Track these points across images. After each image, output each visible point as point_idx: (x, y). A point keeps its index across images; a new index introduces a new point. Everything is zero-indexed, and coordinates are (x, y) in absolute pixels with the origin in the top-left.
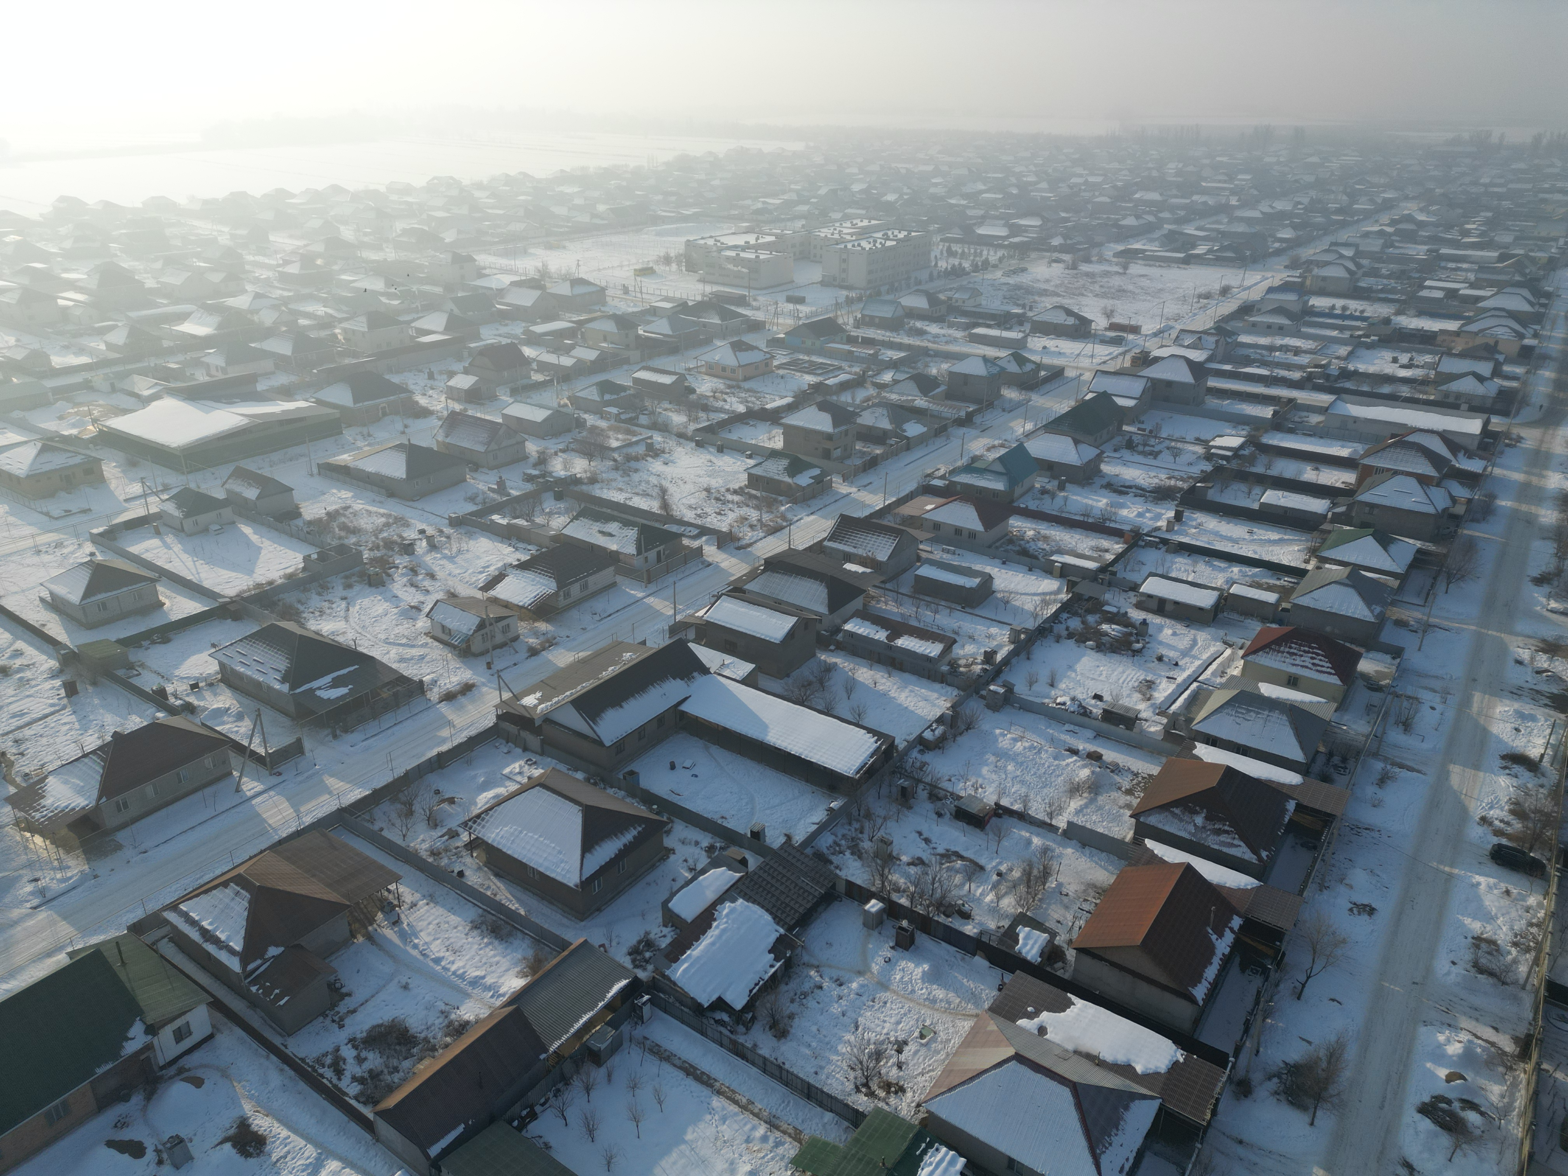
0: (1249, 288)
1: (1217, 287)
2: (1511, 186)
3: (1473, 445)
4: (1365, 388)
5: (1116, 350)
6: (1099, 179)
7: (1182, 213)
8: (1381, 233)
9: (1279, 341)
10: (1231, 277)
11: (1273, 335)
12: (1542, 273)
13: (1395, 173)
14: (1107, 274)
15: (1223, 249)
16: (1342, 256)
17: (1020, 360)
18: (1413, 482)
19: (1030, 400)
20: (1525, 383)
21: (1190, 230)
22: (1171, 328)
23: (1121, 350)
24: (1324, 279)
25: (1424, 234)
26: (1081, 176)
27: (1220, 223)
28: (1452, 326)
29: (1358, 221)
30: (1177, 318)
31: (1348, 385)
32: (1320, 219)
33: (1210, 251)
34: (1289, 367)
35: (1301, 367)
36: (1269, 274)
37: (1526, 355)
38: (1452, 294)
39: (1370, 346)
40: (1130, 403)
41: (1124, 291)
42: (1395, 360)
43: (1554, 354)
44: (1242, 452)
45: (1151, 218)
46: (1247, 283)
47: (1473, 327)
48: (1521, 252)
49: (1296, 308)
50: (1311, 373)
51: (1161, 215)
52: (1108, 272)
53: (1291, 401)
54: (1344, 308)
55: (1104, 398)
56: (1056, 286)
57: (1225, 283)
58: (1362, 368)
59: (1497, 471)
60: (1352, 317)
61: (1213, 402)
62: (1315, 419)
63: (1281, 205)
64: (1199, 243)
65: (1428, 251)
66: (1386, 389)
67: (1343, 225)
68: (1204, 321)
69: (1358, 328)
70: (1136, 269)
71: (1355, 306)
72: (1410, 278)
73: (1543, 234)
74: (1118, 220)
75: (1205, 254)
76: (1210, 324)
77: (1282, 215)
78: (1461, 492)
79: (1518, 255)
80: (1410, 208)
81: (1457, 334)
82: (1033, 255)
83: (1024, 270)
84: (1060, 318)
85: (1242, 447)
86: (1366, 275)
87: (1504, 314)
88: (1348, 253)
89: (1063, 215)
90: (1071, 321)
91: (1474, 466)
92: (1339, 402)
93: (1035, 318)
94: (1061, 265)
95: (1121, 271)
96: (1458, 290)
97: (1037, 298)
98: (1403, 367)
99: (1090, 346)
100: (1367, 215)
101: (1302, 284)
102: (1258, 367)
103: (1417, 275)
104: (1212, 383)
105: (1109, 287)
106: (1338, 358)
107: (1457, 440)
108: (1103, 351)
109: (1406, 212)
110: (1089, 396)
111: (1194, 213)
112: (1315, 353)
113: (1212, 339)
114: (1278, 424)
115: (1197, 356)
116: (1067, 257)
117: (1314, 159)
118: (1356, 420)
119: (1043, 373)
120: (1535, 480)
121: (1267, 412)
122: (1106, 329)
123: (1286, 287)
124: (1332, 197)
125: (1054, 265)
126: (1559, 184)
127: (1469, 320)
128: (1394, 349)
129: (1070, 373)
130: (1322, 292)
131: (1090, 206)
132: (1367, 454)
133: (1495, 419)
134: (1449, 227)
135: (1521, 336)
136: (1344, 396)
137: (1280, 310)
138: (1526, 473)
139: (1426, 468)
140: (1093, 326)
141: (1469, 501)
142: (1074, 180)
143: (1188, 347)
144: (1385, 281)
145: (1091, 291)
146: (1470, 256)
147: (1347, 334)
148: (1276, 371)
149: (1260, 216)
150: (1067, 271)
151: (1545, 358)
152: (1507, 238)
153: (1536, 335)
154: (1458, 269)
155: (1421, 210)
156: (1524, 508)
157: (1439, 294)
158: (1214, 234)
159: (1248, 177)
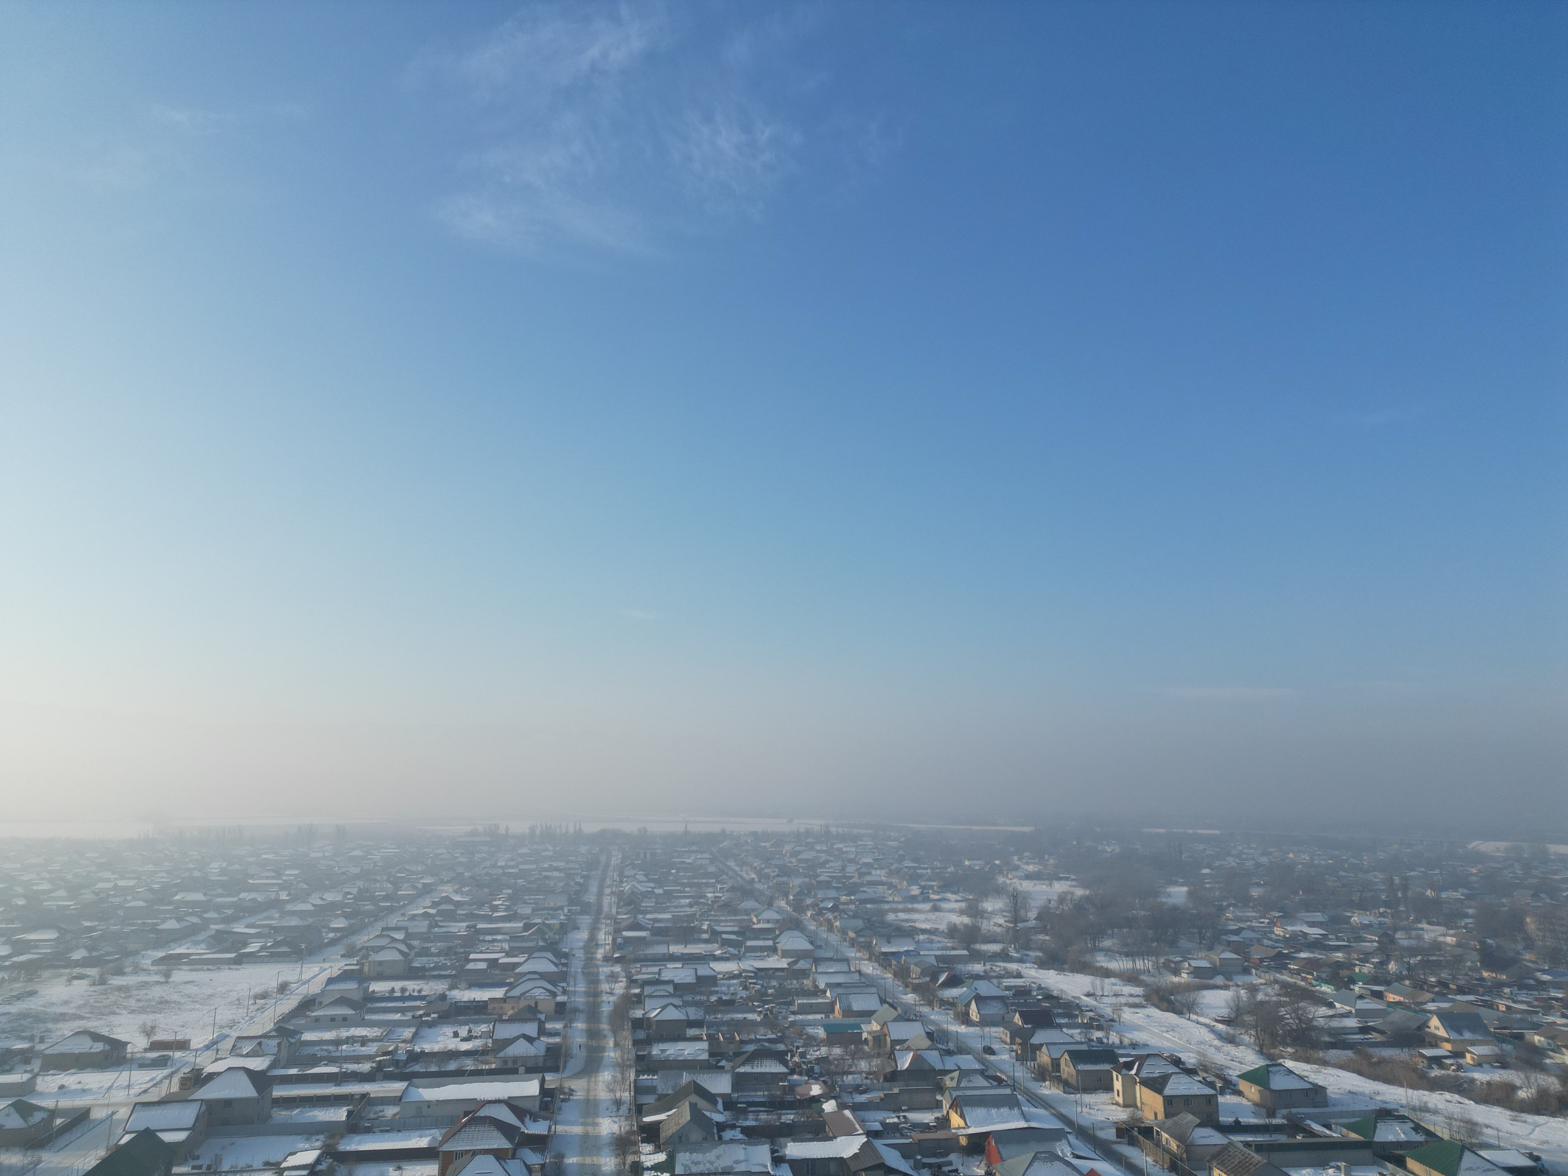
0: (308, 981)
1: (274, 984)
2: (521, 867)
3: (535, 1107)
4: (434, 1068)
5: (159, 1074)
6: (132, 883)
7: (230, 912)
8: (426, 915)
9: (344, 1033)
10: (288, 972)
11: (337, 1027)
12: (557, 937)
13: (429, 861)
14: (144, 985)
15: (277, 944)
16: (394, 940)
17: (24, 1109)
18: (491, 1158)
19: (39, 1162)
20: (565, 1038)
21: (239, 928)
22: (226, 1036)
23: (166, 1072)
24: (381, 963)
25: (461, 912)
26: (108, 880)
27: (272, 919)
28: (499, 993)
29: (404, 906)
30: (232, 1024)
31: (418, 1068)
32: (370, 907)
33: (263, 948)
34: (357, 1059)
35: (369, 1058)
36: (326, 965)
37: (561, 1011)
38: (493, 963)
39: (432, 1025)
40: (181, 1136)
41: (167, 1002)
42: (456, 1035)
43: (581, 1007)
44: (319, 1168)
45: (195, 920)
46: (305, 977)
47: (516, 992)
48: (539, 921)
49: (357, 996)
50: (380, 1061)
51: (207, 915)
52: (146, 983)
53: (364, 1096)
54: (403, 990)
55: (147, 1136)
56: (79, 1007)
57: (282, 979)
58: (428, 1047)
59: (560, 1128)
60: (411, 998)
61: (281, 1115)
62: (390, 1111)
63: (331, 897)
64: (250, 940)
65: (467, 927)
66: (452, 1066)
67: (391, 910)
68: (264, 1023)
69: (418, 1008)
70: (179, 976)
71: (412, 986)
72: (456, 953)
73: (552, 905)
74: (157, 924)
75: (258, 951)
76: (270, 1026)
77: (333, 906)
78: (534, 1158)
79: (538, 924)
80: (447, 890)
81: (504, 1000)
82: (46, 974)
83: (32, 994)
84: (85, 1046)
85: (318, 1161)
86: (418, 955)
87: (536, 976)
88: (400, 936)
89: (87, 924)
90: (99, 1047)
91: (538, 1128)
92: (412, 1089)
93: (47, 1052)
94: (84, 982)
95: (162, 980)
96: (497, 960)
97: (50, 1026)
98: (464, 1040)
99: (126, 1074)
100: (412, 900)
101: (361, 971)
102: (326, 1065)
103: (462, 950)
104: (279, 1092)
105: (149, 1000)
106: (404, 1041)
107: (522, 1104)
108: (142, 1078)
109: (443, 895)
110: (127, 1138)
111: (242, 911)
112: (381, 1040)
113: (275, 1042)
114: (353, 1126)
115: (258, 1064)
116: (93, 972)
117: (358, 853)
118: (429, 1104)
119: (59, 1121)
120: (590, 1129)
121: (340, 1114)
122: (146, 1050)
123: (345, 976)
124: (378, 885)
125: (76, 982)
126: (555, 864)
127: (512, 986)
128: (453, 1024)
129: (97, 1114)
130: (381, 977)
131: (121, 913)
132: (446, 1139)
133: (549, 1077)
134: (481, 905)
135: (554, 995)
136: (415, 1081)
137: (342, 1001)
138: (584, 1124)
139: (501, 1142)
140: (129, 1048)
141: (543, 1166)
142: (100, 885)
143: (247, 1055)
144: (436, 959)
145: (125, 1008)
146: (502, 928)
147: (409, 1016)
148: (345, 1066)
149: (312, 908)
150: (93, 988)
151: (575, 1010)
152: (526, 910)
153: (565, 992)
154: (494, 941)
155: (456, 892)
156: (588, 1160)
157: (483, 966)
158: (266, 930)
159: (296, 872)
